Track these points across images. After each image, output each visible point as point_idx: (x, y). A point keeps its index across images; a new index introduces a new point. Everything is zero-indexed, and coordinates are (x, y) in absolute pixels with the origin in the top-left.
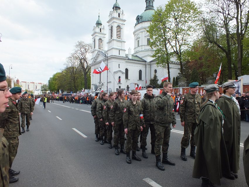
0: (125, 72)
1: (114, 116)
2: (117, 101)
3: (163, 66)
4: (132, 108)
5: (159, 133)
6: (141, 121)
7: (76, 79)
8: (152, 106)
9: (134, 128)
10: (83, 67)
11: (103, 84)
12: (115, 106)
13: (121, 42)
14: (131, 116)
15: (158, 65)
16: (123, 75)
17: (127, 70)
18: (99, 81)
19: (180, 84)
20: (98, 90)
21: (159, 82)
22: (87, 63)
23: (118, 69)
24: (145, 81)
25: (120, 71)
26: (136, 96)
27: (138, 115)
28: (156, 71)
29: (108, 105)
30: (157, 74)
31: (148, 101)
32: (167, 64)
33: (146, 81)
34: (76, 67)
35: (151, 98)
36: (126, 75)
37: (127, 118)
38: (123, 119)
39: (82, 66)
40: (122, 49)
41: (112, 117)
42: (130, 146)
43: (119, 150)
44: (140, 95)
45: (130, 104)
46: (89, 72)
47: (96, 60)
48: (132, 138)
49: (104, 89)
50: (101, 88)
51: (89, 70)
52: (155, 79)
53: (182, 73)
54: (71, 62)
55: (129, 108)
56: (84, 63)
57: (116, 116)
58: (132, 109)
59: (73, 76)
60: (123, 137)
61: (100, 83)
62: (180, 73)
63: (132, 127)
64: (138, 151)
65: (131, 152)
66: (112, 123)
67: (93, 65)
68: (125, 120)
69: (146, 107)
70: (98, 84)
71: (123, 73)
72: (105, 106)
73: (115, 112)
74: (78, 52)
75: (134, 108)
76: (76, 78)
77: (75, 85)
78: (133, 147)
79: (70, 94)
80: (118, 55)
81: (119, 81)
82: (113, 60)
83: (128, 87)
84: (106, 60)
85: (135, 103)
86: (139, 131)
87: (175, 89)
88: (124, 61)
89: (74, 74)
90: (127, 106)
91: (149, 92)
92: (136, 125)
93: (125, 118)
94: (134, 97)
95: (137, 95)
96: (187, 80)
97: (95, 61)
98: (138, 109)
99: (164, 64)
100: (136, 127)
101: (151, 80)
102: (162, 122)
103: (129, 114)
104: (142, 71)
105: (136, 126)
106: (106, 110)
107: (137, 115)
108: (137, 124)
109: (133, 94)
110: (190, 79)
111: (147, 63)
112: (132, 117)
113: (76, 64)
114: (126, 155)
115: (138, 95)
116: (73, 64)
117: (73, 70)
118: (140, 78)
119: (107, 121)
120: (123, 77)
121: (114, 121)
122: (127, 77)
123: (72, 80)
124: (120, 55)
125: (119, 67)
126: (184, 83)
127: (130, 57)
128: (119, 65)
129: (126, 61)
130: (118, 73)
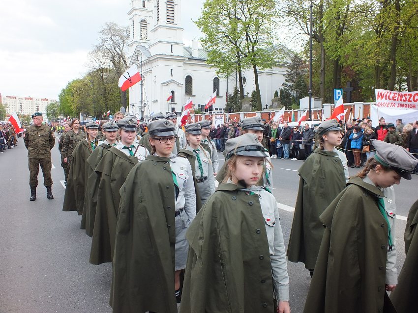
7: (109, 93)
11: (145, 104)
13: (176, 30)
16: (181, 88)
17: (189, 80)
19: (244, 106)
23: (170, 78)
24: (225, 98)
25: (173, 81)
36: (187, 88)
40: (178, 42)
70: (139, 105)
71: (179, 85)
74: (108, 42)
76: (107, 91)
80: (169, 53)
81: (173, 99)
82: (160, 62)
84: (149, 61)
88: (181, 63)
89: (103, 83)
104: (220, 80)
122: (189, 91)
124: (172, 54)
125: (171, 74)
126: (248, 105)
127: (196, 55)
128: (171, 70)
129: (184, 63)
130: (169, 85)
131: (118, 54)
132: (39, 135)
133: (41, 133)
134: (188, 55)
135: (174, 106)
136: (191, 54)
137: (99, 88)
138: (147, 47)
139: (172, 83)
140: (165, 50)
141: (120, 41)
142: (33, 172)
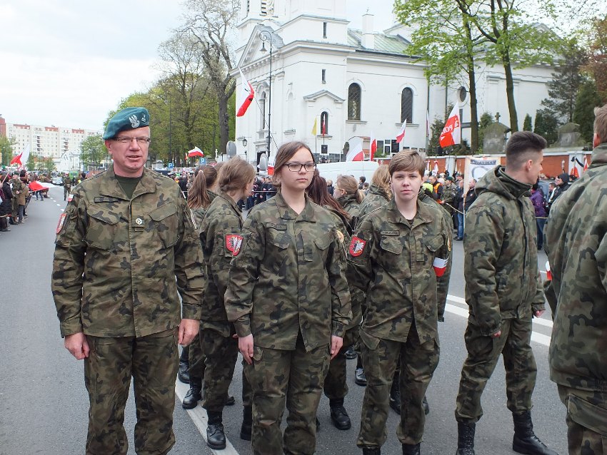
0: (349, 96)
4: (391, 240)
7: (195, 117)
9: (399, 335)
10: (214, 78)
16: (340, 106)
17: (355, 91)
18: (259, 127)
23: (320, 87)
24: (423, 128)
25: (327, 94)
28: (463, 92)
32: (503, 69)
36: (351, 108)
40: (337, 17)
42: (379, 418)
47: (249, 53)
48: (388, 383)
58: (393, 243)
61: (261, 133)
62: (550, 102)
63: (389, 328)
70: (256, 139)
71: (337, 100)
74: (198, 23)
75: (406, 238)
76: (192, 114)
80: (320, 39)
81: (325, 129)
82: (302, 56)
84: (279, 54)
85: (409, 215)
86: (431, 354)
88: (343, 58)
89: (185, 99)
92: (413, 320)
95: (416, 172)
97: (246, 57)
98: (425, 245)
100: (413, 333)
104: (415, 92)
105: (413, 326)
107: (418, 271)
108: (418, 316)
116: (182, 65)
120: (339, 115)
122: (354, 113)
124: (326, 41)
125: (323, 78)
126: (499, 140)
127: (369, 44)
128: (323, 71)
129: (348, 59)
130: (318, 100)
131: (215, 45)
132: (139, 222)
133: (147, 209)
134: (353, 43)
135: (327, 142)
136: (359, 43)
137: (178, 108)
138: (275, 27)
139: (325, 98)
140: (312, 32)
141: (221, 20)
142: (108, 399)
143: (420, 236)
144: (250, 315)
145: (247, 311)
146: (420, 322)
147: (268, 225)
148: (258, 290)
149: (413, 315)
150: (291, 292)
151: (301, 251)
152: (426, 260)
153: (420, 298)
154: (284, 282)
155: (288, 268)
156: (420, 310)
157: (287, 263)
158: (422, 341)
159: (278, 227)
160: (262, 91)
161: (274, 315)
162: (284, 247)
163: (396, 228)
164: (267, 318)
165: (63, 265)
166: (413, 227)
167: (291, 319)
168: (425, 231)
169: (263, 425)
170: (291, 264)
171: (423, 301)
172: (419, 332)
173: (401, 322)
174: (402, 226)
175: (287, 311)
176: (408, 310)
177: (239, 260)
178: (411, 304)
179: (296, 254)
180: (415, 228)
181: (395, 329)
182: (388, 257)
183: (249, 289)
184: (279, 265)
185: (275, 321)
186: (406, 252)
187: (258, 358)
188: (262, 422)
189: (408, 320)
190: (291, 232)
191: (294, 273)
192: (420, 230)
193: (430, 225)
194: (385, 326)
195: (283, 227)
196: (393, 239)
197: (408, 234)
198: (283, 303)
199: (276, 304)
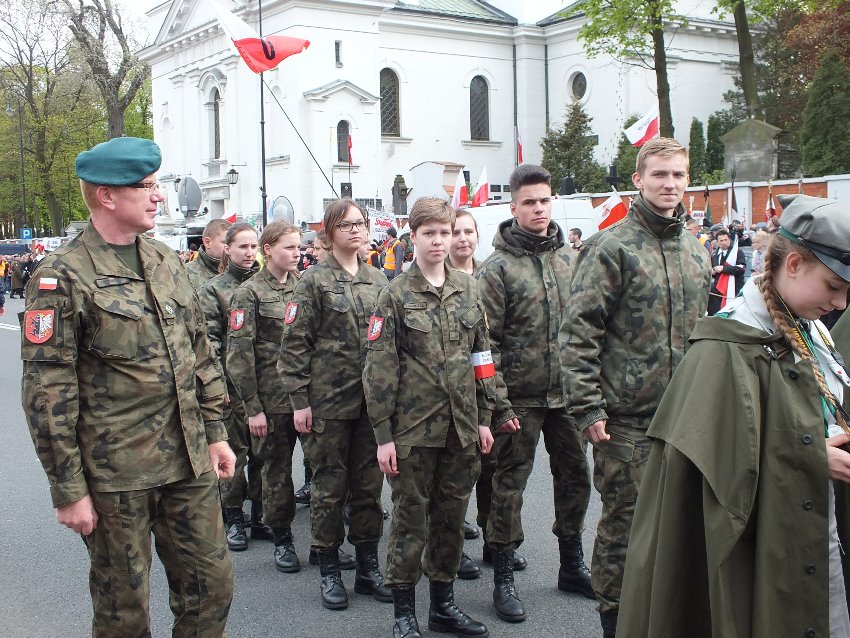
0: (382, 89)
1: (309, 369)
2: (321, 277)
3: (625, 52)
4: (417, 315)
5: (618, 473)
6: (481, 394)
8: (554, 302)
9: (436, 438)
10: (98, 68)
11: (233, 172)
12: (314, 305)
14: (412, 364)
15: (593, 44)
16: (368, 109)
18: (208, 154)
19: (734, 159)
20: (201, 210)
21: (604, 155)
22: (122, 40)
23: (332, 75)
24: (509, 148)
25: (346, 87)
26: (439, 238)
27: (459, 356)
28: (579, 83)
29: (257, 303)
30: (590, 104)
31: (522, 272)
32: (649, 39)
33: (519, 148)
34: (51, 66)
35: (543, 249)
36: (383, 113)
37: (391, 378)
38: (366, 384)
39: (90, 61)
41: (298, 375)
42: (413, 548)
43: (349, 578)
44: (468, 232)
45: (407, 288)
46: (136, 99)
47: (180, 15)
48: (424, 501)
49: (243, 204)
50: (221, 202)
51: (137, 85)
52: (572, 136)
53: (748, 95)
54: (9, 31)
55: (401, 311)
56: (102, 37)
57: (323, 372)
58: (420, 320)
59: (32, 124)
60: (369, 500)
61: (213, 167)
62: (738, 96)
63: (422, 432)
64: (469, 575)
65: (423, 590)
66: (301, 416)
67: (164, 52)
68: (377, 389)
69: (514, 309)
70: (201, 176)
71: (363, 98)
72: (240, 307)
73: (311, 342)
75: (436, 311)
77: (48, 186)
78: (432, 555)
79: (17, 242)
81: (344, 154)
83: (400, 191)
85: (436, 281)
86: (472, 460)
87: (707, 193)
88: (369, 19)
90: (389, 303)
91: (529, 209)
92: (450, 417)
93: (377, 374)
94: (428, 241)
95: (448, 227)
96: (779, 137)
97: (173, 22)
98: (459, 320)
99: (631, 36)
100: (452, 434)
101: (551, 144)
102: (639, 404)
103: (400, 350)
104: (492, 85)
105: (452, 425)
106: (248, 334)
107: (452, 353)
108: (456, 412)
109: (420, 224)
110: (803, 130)
111: (519, 32)
112: (420, 370)
113: (48, 44)
114: (390, 608)
115: (456, 233)
116: (24, 46)
117: (29, 89)
118: (480, 130)
119: (255, 403)
120: (367, 123)
121: (310, 403)
122: (391, 124)
123: (24, 150)
125: (338, 58)
126: (761, 153)
128: (337, 44)
129: (381, 24)
130: (332, 98)
137: (22, 127)
139: (342, 94)
143: (453, 309)
144: (308, 387)
145: (306, 382)
146: (459, 420)
147: (325, 289)
148: (314, 359)
149: (450, 411)
150: (353, 357)
151: (361, 314)
152: (461, 338)
153: (458, 388)
154: (346, 347)
155: (349, 332)
156: (459, 404)
157: (348, 327)
158: (464, 445)
159: (335, 291)
160: (210, 86)
161: (336, 384)
162: (345, 310)
163: (422, 299)
164: (329, 387)
165: (65, 391)
166: (444, 298)
167: (354, 385)
168: (459, 302)
169: (327, 503)
170: (352, 328)
171: (462, 393)
172: (460, 432)
173: (436, 422)
174: (429, 295)
175: (350, 377)
176: (445, 405)
177: (296, 327)
178: (447, 396)
179: (356, 317)
180: (446, 299)
181: (430, 431)
182: (415, 338)
183: (306, 359)
184: (338, 329)
185: (338, 390)
186: (437, 329)
187: (320, 430)
188: (326, 500)
189: (444, 418)
190: (349, 294)
191: (355, 336)
192: (452, 300)
193: (462, 295)
194: (418, 430)
195: (340, 290)
196: (419, 313)
197: (438, 307)
198: (345, 369)
199: (337, 371)
